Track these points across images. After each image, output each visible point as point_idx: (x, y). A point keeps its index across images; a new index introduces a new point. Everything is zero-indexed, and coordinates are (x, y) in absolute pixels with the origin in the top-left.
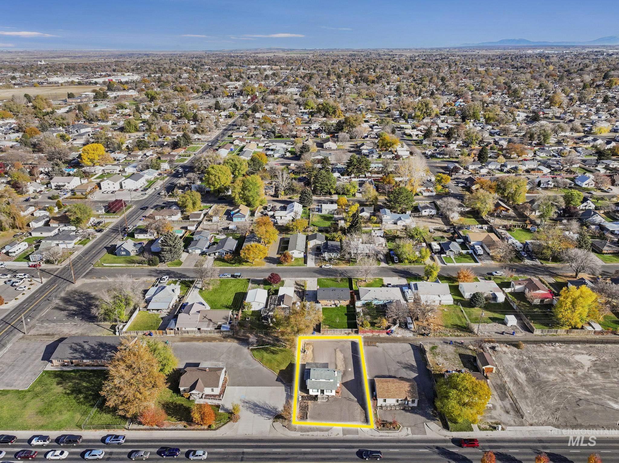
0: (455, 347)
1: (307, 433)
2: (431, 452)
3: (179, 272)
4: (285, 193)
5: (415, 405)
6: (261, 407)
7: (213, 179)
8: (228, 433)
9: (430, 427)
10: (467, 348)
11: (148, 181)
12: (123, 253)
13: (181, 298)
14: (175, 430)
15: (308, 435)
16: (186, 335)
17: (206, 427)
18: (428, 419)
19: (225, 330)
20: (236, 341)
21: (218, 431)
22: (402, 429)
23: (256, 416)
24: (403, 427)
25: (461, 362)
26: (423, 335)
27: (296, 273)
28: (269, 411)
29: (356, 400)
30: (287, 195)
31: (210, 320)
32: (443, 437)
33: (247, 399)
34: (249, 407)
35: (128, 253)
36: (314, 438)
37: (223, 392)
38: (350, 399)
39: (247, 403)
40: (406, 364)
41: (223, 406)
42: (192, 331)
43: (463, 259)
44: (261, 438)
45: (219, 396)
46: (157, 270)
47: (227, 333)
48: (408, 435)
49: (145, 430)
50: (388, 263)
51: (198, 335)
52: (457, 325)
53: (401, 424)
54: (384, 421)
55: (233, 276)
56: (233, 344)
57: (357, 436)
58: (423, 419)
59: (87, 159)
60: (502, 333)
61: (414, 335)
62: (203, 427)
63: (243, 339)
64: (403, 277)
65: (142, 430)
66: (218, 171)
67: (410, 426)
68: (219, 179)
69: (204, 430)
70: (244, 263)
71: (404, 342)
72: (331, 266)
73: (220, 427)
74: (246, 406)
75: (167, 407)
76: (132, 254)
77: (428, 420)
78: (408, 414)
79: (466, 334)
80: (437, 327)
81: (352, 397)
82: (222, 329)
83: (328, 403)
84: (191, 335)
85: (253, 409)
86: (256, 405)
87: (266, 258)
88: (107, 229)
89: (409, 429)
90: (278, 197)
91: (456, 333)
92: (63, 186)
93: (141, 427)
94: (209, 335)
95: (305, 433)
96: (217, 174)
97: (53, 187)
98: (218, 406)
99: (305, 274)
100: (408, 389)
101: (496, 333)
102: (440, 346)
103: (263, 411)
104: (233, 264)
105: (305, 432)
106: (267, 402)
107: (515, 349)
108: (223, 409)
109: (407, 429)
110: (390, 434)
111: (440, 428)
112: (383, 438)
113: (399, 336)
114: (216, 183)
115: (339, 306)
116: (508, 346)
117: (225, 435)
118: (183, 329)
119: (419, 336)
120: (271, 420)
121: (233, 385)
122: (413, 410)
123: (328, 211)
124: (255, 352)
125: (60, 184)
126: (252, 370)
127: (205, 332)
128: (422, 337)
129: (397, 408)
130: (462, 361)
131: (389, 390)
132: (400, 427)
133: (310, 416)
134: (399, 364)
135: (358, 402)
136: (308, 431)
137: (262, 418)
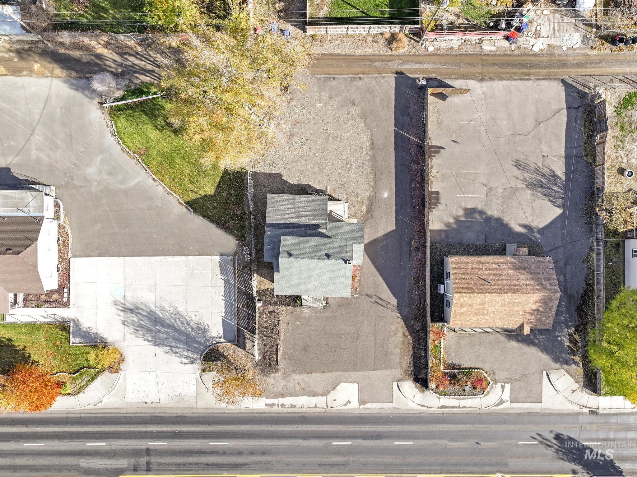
1: (281, 401)
2: (543, 448)
6: (169, 326)
8: (105, 400)
9: (556, 384)
15: (283, 405)
18: (556, 359)
20: (58, 71)
21: (80, 396)
22: (492, 388)
23: (160, 350)
24: (495, 382)
28: (188, 336)
32: (576, 410)
33: (131, 298)
34: (141, 326)
36: (297, 411)
37: (65, 277)
38: (380, 302)
39: (132, 311)
40: (537, 170)
41: (77, 324)
44: (179, 412)
45: (60, 291)
48: (501, 402)
53: (493, 375)
54: (453, 366)
57: (390, 405)
58: (545, 358)
61: (585, 39)
63: (77, 61)
67: (510, 380)
73: (84, 387)
74: (133, 323)
77: (553, 365)
81: (386, 293)
83: (327, 314)
85: (149, 330)
86: (155, 319)
89: (507, 386)
95: (276, 401)
98: (64, 328)
100: (534, 307)
103: (174, 338)
105: (275, 397)
106: (181, 309)
108: (79, 332)
109: (503, 387)
110: (463, 404)
111: (576, 386)
112: (446, 410)
113: (538, 46)
117: (100, 405)
119: (598, 43)
120: (197, 366)
126: (126, 193)
128: (608, 50)
131: (484, 309)
133: (284, 354)
134: (517, 172)
135: (400, 308)
136: (283, 396)
137: (175, 359)
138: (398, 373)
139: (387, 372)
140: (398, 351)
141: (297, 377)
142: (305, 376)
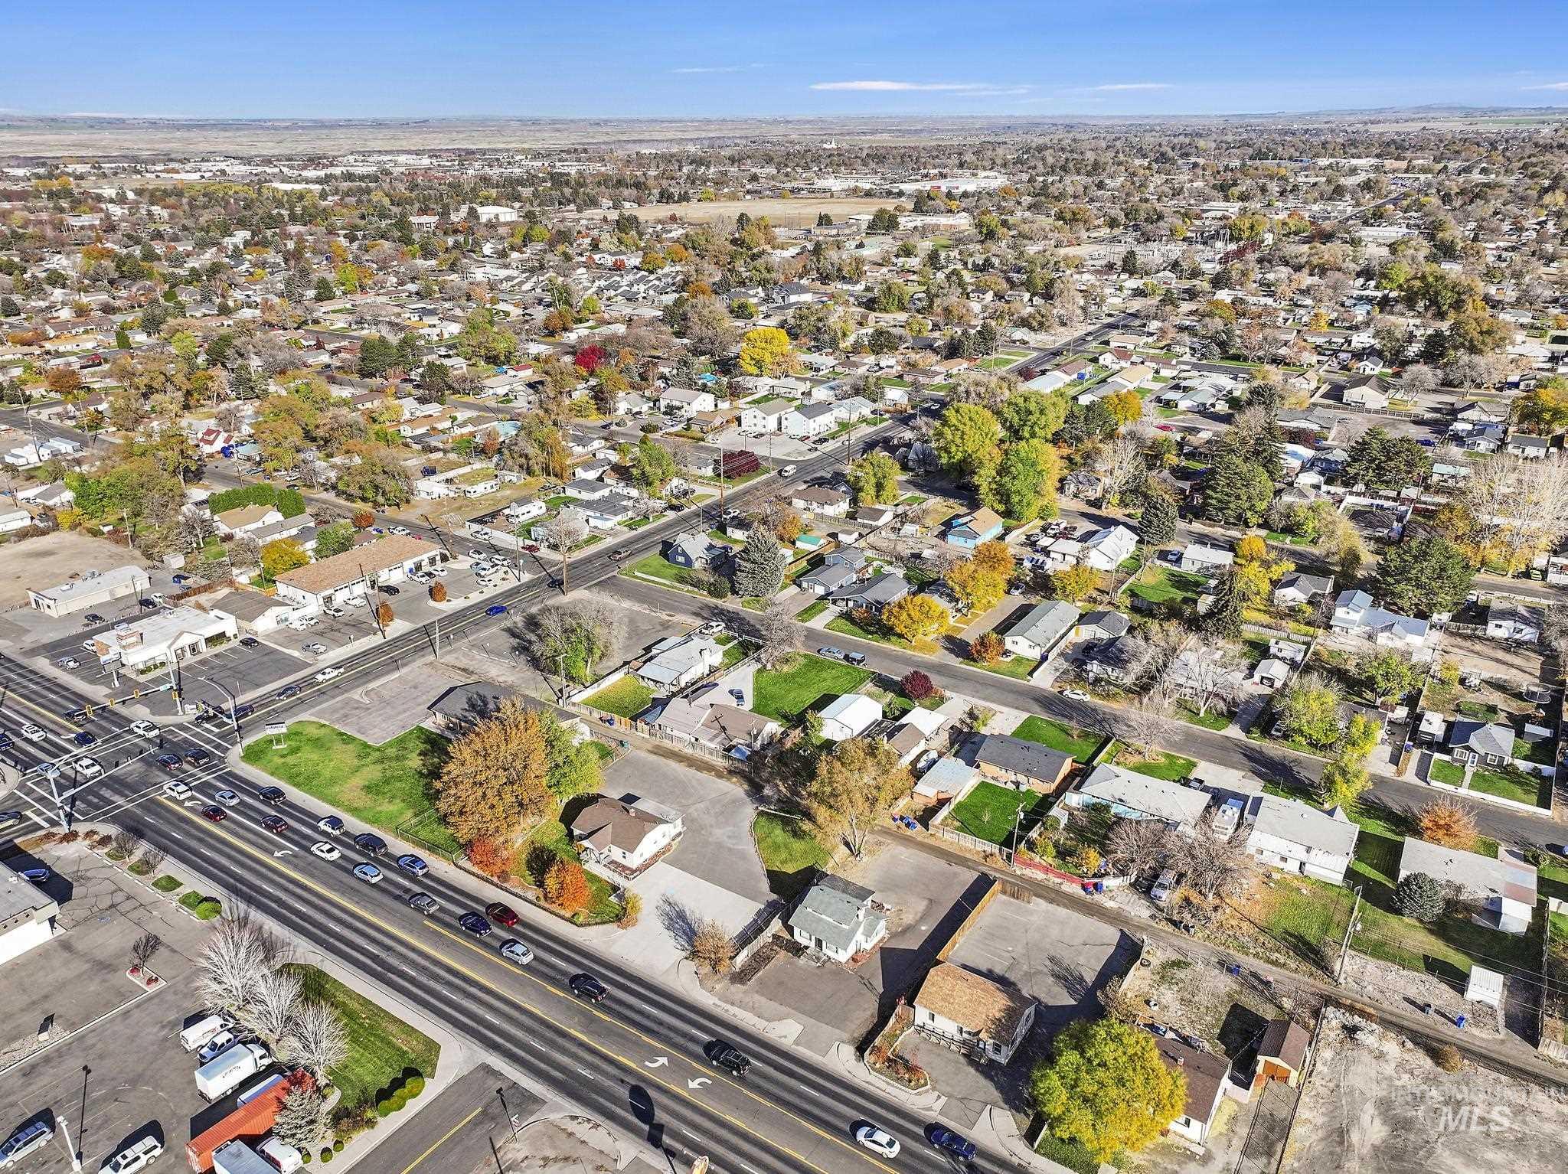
0: (1242, 985)
1: (728, 1007)
2: (948, 1166)
3: (752, 622)
4: (1121, 501)
5: (1003, 1059)
6: (687, 923)
7: (950, 437)
8: (596, 941)
9: (996, 1120)
10: (1273, 1000)
11: (839, 424)
12: (681, 559)
13: (713, 670)
14: (520, 897)
15: (727, 1011)
16: (667, 743)
17: (568, 915)
18: (1007, 1102)
19: (738, 756)
20: (746, 787)
21: (582, 929)
22: (926, 1091)
23: (667, 934)
24: (934, 1089)
25: (1221, 1023)
26: (1175, 924)
27: (990, 691)
28: (695, 935)
29: (881, 990)
30: (1126, 506)
31: (724, 729)
32: (1005, 1154)
33: (676, 897)
34: (667, 914)
35: (689, 562)
36: (736, 1022)
37: (645, 867)
38: (870, 986)
39: (670, 904)
40: (1067, 970)
41: (624, 892)
42: (680, 739)
43: (1504, 784)
44: (640, 975)
45: (633, 872)
46: (717, 607)
47: (740, 765)
48: (930, 1109)
49: (478, 877)
50: (1247, 731)
51: (689, 751)
52: (1300, 938)
53: (935, 1081)
54: (900, 1058)
55: (846, 657)
56: (736, 789)
57: (820, 1058)
58: (996, 1095)
59: (748, 359)
60: (1424, 1008)
61: (1153, 916)
62: (563, 912)
64: (1260, 775)
65: (474, 874)
66: (966, 419)
67: (949, 1096)
68: (962, 438)
69: (562, 918)
70: (894, 638)
71: (1111, 923)
72: (1087, 698)
73: (590, 924)
74: (663, 910)
75: (537, 856)
76: (697, 565)
77: (1002, 1104)
78: (972, 1070)
79: (1306, 967)
80: (1234, 922)
81: (878, 981)
82: (733, 753)
84: (676, 746)
85: (671, 919)
86: (681, 916)
87: (949, 639)
88: (694, 508)
89: (944, 1099)
90: (1100, 508)
91: (1275, 956)
92: (679, 409)
93: (476, 870)
94: (707, 757)
95: (723, 1005)
96: (961, 427)
97: (663, 409)
98: (615, 889)
99: (1011, 697)
100: (998, 1015)
101: (1407, 1000)
102: (1200, 967)
103: (684, 932)
104: (871, 633)
105: (726, 1003)
106: (705, 919)
107: (1428, 1063)
108: (621, 896)
109: (939, 1098)
110: (890, 1089)
111: (1015, 1132)
112: (871, 1088)
113: (1110, 904)
114: (953, 449)
115: (1023, 788)
116: (1409, 1045)
117: (588, 942)
118: (669, 731)
119: (1164, 923)
120: (684, 954)
121: (674, 862)
122: (989, 1070)
123: (1198, 565)
124: (763, 820)
125: (675, 403)
126: (730, 849)
127: (703, 747)
128: (1170, 928)
129: (953, 1047)
130: (1226, 1024)
131: (951, 996)
132: (925, 1084)
133: (760, 978)
134: (1048, 963)
135: (881, 997)
136: (733, 1004)
137: (672, 942)
138: (846, 1036)
139: (837, 1031)
140: (858, 1022)
141: (757, 997)
142: (763, 1000)
